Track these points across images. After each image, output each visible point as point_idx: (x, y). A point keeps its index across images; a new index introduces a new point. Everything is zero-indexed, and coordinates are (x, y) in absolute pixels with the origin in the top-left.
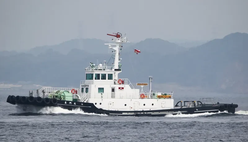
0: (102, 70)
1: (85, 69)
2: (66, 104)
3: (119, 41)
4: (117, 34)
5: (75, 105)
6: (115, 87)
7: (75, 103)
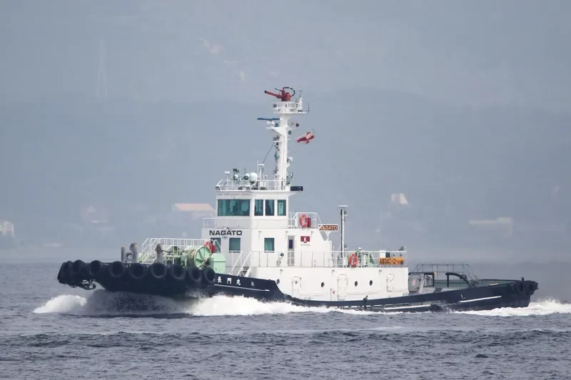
0: (266, 189)
1: (218, 188)
3: (287, 110)
4: (283, 92)
5: (238, 285)
6: (293, 237)
7: (238, 282)
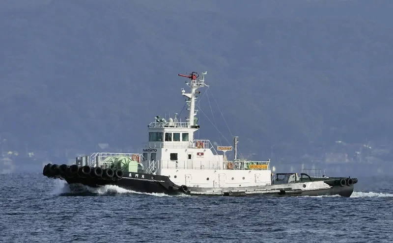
0: (174, 127)
2: (130, 177)
5: (143, 178)
6: (192, 153)
7: (143, 176)
